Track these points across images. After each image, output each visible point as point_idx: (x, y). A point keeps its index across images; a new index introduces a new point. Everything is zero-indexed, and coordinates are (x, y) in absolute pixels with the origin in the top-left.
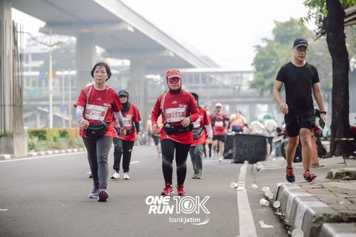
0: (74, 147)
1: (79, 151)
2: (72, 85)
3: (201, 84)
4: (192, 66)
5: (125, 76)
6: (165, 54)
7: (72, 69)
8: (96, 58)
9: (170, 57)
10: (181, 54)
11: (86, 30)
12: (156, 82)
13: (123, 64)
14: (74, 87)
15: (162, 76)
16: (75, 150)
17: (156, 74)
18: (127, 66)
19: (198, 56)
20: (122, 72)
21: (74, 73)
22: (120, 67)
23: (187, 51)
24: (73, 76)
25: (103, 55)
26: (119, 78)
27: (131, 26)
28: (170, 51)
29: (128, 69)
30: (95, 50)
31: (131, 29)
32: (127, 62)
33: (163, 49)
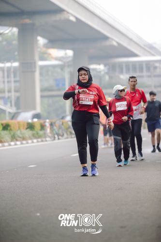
0: (17, 140)
1: (22, 144)
2: (15, 77)
3: (145, 73)
4: (135, 55)
5: (69, 66)
6: (108, 43)
7: (15, 61)
8: (39, 50)
9: (113, 46)
10: (125, 43)
11: (27, 21)
12: (100, 72)
13: (66, 54)
14: (18, 79)
15: (105, 65)
16: (18, 143)
17: (99, 64)
18: (69, 57)
19: (142, 45)
20: (65, 63)
21: (16, 64)
22: (63, 58)
23: (131, 40)
24: (15, 68)
25: (45, 46)
26: (62, 69)
27: (73, 15)
28: (113, 40)
29: (70, 59)
30: (37, 41)
31: (72, 19)
32: (70, 53)
33: (106, 38)
